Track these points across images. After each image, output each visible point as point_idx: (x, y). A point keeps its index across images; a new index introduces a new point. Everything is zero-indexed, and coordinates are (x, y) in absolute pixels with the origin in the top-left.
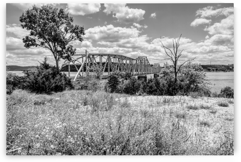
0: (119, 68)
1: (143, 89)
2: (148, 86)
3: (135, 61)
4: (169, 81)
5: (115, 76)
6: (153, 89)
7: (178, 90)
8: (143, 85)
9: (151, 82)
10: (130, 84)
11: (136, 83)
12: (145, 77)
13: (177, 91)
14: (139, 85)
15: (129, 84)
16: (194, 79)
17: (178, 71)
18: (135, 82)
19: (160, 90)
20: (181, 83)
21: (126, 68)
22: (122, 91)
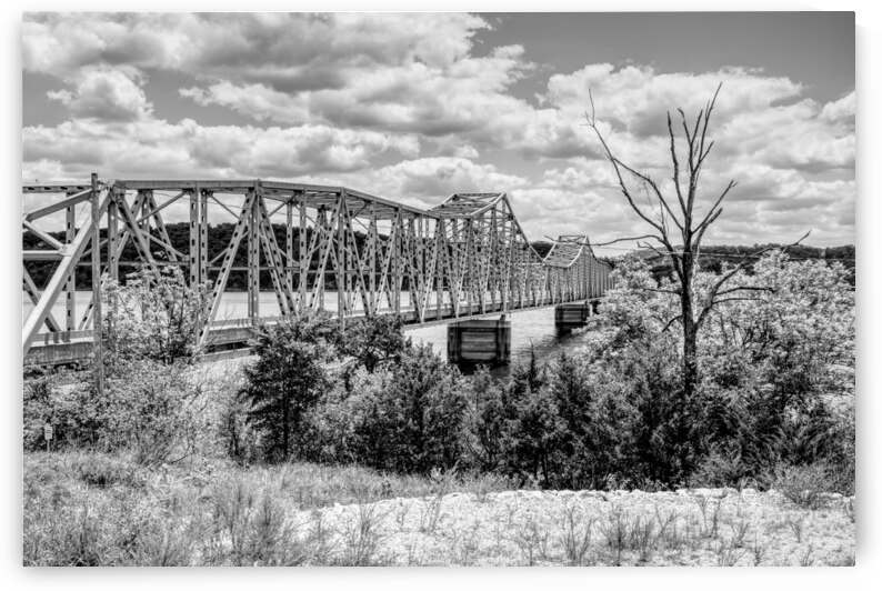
0: (322, 271)
1: (482, 431)
2: (512, 414)
3: (433, 223)
4: (646, 386)
5: (296, 344)
6: (546, 436)
7: (704, 440)
8: (482, 405)
9: (536, 385)
10: (398, 401)
11: (432, 395)
12: (496, 330)
13: (698, 451)
14: (457, 405)
15: (390, 402)
16: (799, 369)
17: (701, 319)
18: (426, 389)
19: (588, 442)
20: (725, 394)
21: (372, 276)
22: (339, 448)
